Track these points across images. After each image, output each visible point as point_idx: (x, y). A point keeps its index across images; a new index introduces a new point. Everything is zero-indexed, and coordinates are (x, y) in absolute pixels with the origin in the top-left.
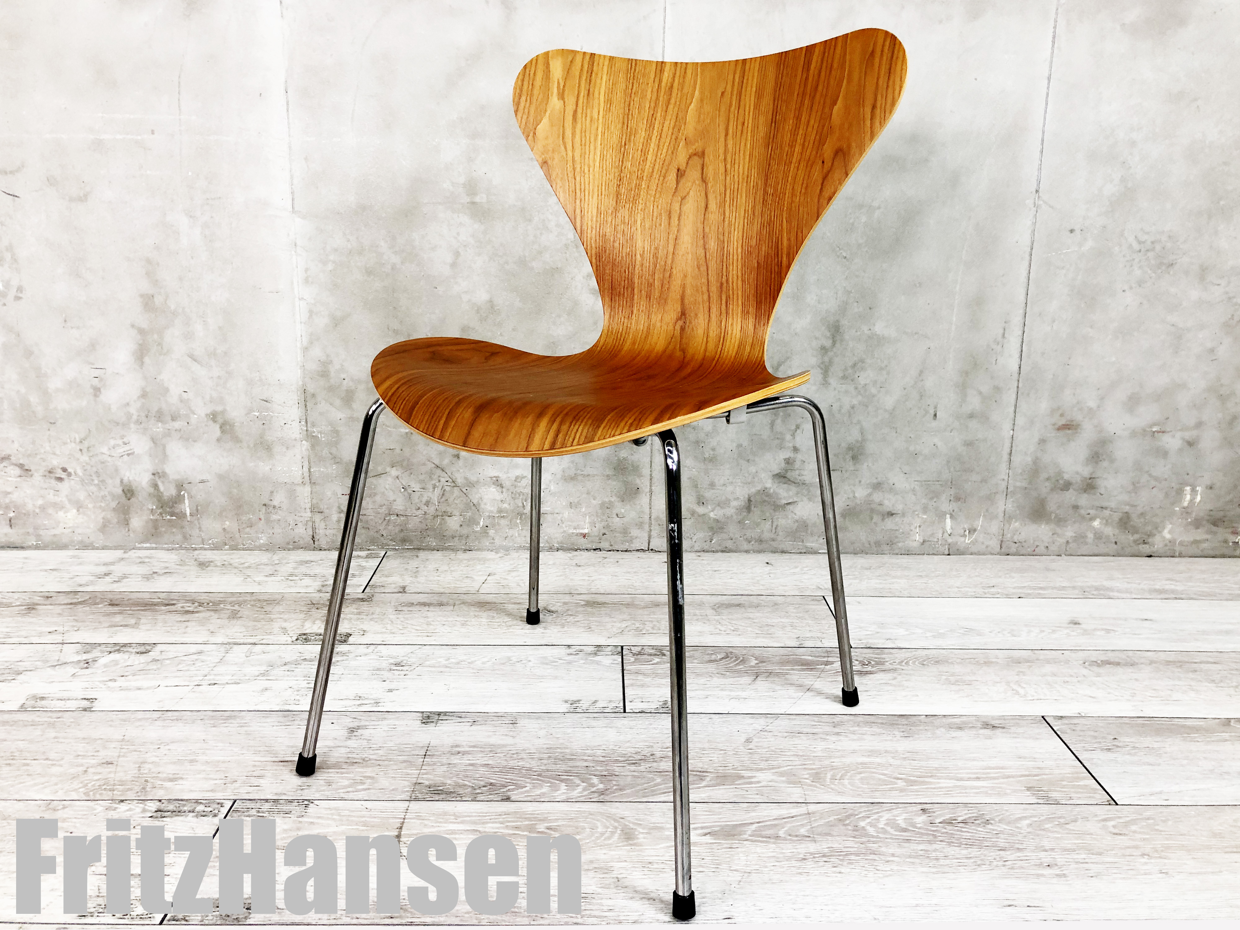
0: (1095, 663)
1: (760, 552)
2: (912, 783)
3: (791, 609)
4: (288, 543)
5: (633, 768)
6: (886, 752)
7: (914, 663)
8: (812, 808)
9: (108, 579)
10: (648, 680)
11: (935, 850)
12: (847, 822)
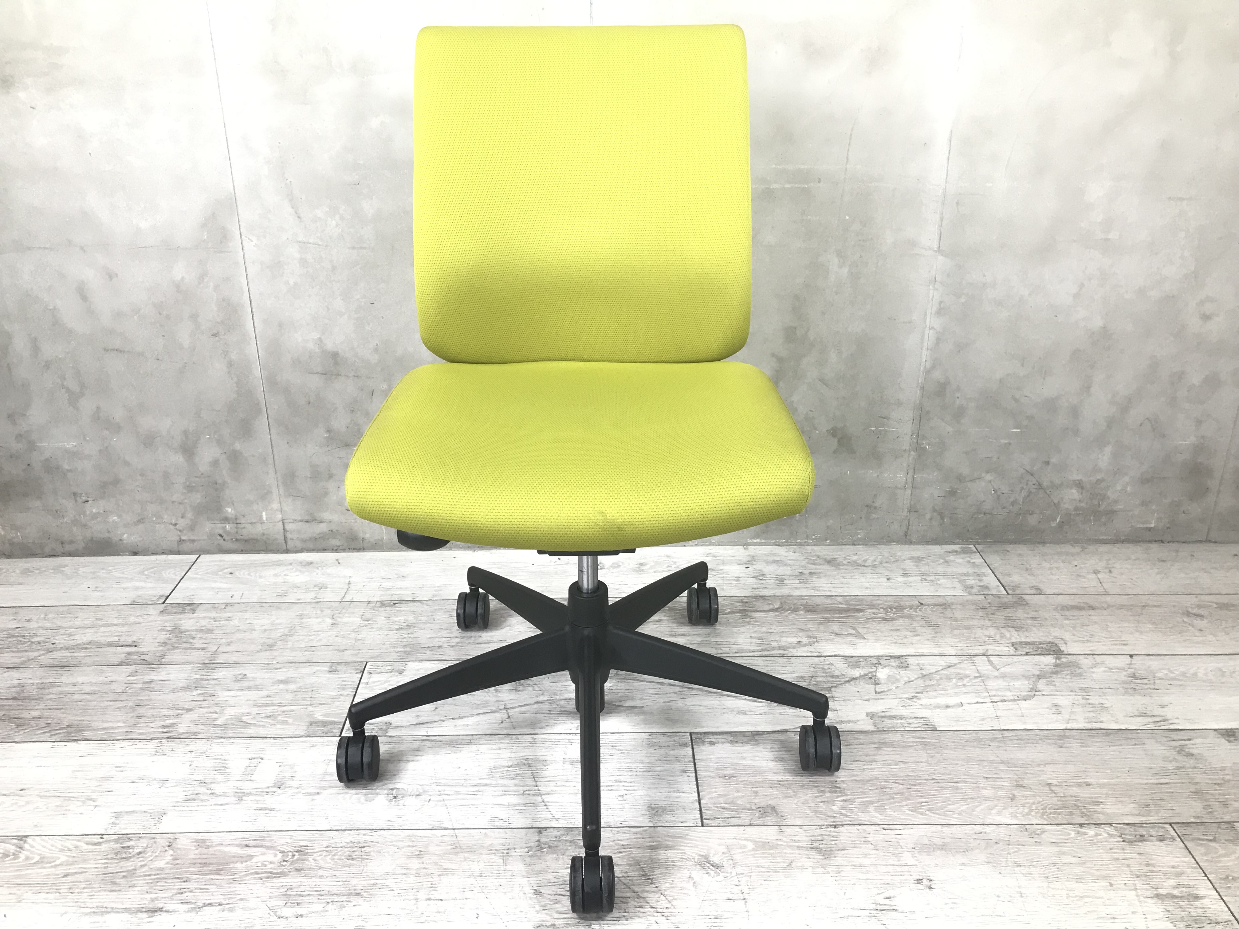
4: (882, 538)
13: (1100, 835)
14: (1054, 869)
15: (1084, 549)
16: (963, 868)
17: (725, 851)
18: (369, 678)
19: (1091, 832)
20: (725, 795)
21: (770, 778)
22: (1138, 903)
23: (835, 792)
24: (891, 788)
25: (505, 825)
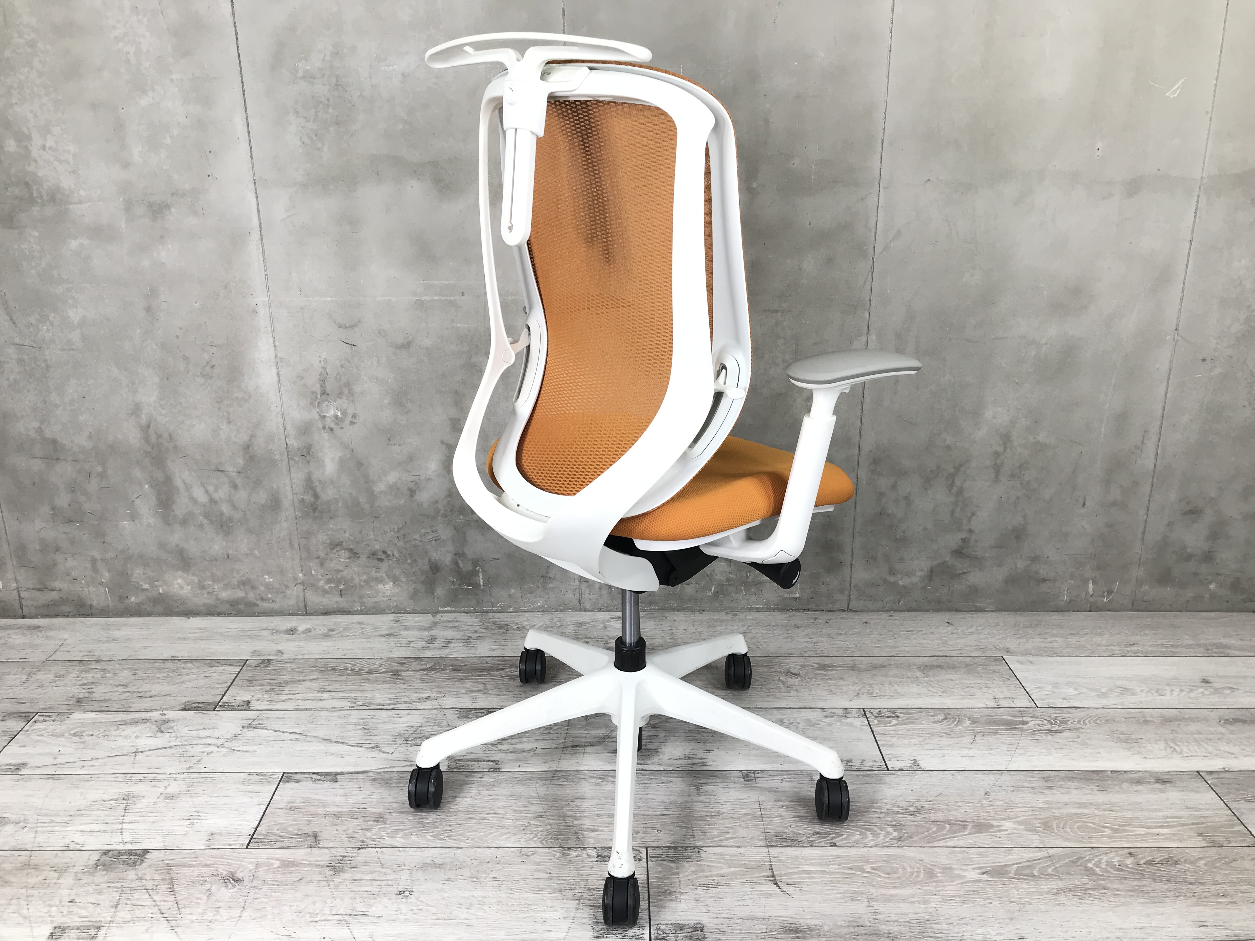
0: (1227, 721)
1: (937, 610)
2: (1116, 831)
3: (979, 669)
4: (560, 606)
5: (912, 819)
6: (1091, 804)
7: (1089, 722)
8: (1051, 851)
9: (436, 644)
10: (894, 740)
11: (1145, 886)
12: (1079, 864)
13: (581, 856)
14: (524, 882)
15: (735, 615)
16: (447, 882)
17: (252, 868)
18: (31, 726)
19: (573, 854)
20: (281, 823)
21: (329, 810)
22: (574, 910)
23: (377, 821)
24: (427, 819)
25: (78, 847)
